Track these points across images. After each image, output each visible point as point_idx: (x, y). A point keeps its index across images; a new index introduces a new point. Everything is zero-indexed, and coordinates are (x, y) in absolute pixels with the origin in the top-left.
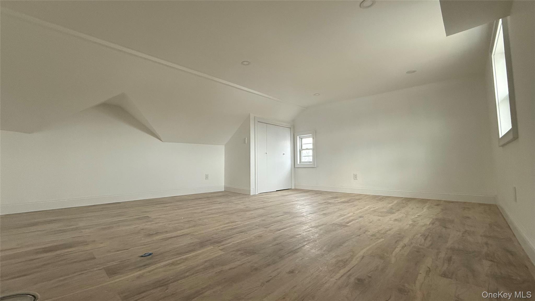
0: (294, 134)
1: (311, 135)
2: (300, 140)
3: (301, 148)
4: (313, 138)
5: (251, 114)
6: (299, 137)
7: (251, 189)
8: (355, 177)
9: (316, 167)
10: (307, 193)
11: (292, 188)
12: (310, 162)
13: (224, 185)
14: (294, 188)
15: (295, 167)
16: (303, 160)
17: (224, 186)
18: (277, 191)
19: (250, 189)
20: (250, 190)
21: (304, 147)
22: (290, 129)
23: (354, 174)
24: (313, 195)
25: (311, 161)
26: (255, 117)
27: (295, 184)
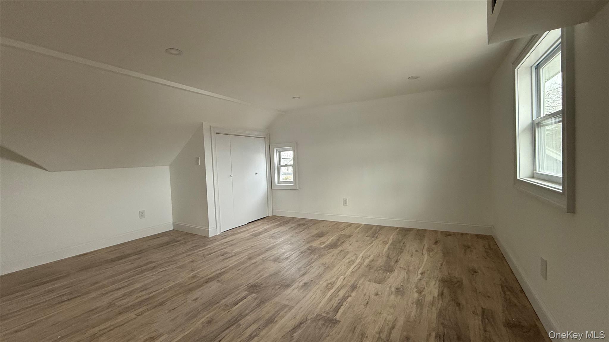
0: (270, 145)
1: (291, 147)
2: (278, 153)
3: (280, 164)
4: (294, 151)
5: (203, 123)
6: (276, 149)
8: (345, 202)
9: (298, 188)
10: (287, 225)
11: (269, 216)
12: (291, 182)
14: (272, 215)
15: (272, 188)
16: (281, 180)
17: (172, 223)
18: (248, 223)
20: (209, 230)
21: (283, 163)
22: (264, 139)
23: (343, 199)
24: (294, 231)
25: (292, 180)
26: (210, 126)
27: (273, 209)
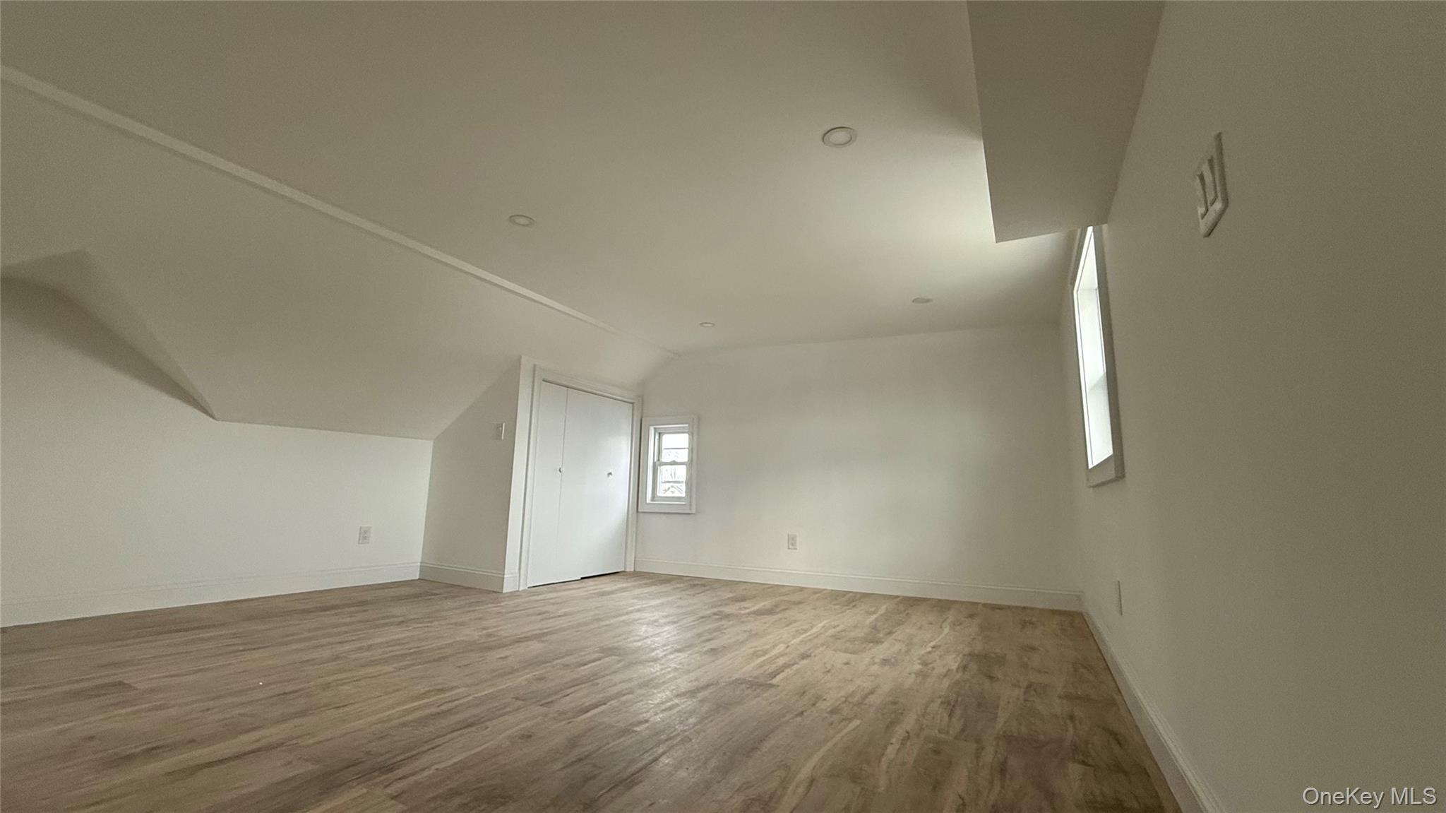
0: (643, 419)
1: (687, 425)
2: (657, 437)
3: (659, 460)
4: (691, 434)
5: (523, 356)
6: (655, 428)
7: (505, 576)
8: (792, 541)
9: (694, 512)
10: (668, 585)
11: (628, 570)
12: (679, 498)
13: (421, 563)
14: (632, 570)
15: (640, 510)
16: (660, 493)
17: (419, 564)
18: (582, 578)
19: (504, 574)
20: (503, 578)
21: (666, 458)
22: (631, 405)
23: (788, 535)
24: (684, 593)
25: (683, 495)
26: (535, 366)
27: (635, 558)
